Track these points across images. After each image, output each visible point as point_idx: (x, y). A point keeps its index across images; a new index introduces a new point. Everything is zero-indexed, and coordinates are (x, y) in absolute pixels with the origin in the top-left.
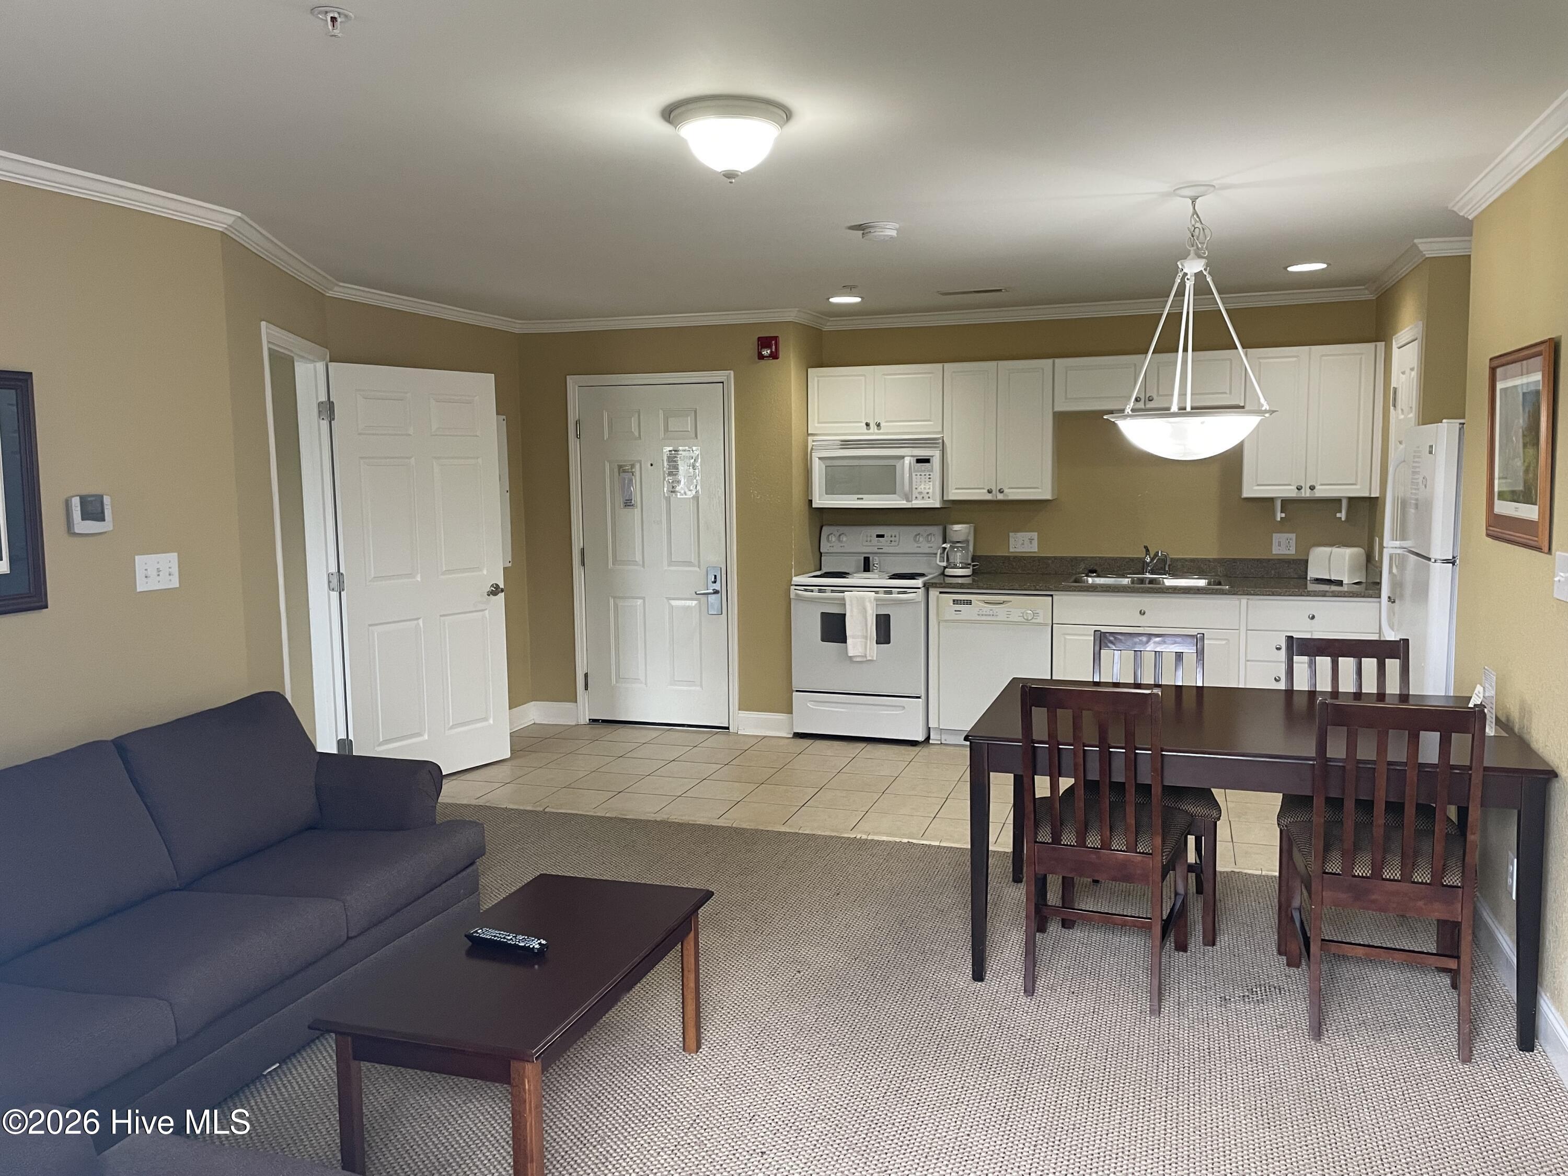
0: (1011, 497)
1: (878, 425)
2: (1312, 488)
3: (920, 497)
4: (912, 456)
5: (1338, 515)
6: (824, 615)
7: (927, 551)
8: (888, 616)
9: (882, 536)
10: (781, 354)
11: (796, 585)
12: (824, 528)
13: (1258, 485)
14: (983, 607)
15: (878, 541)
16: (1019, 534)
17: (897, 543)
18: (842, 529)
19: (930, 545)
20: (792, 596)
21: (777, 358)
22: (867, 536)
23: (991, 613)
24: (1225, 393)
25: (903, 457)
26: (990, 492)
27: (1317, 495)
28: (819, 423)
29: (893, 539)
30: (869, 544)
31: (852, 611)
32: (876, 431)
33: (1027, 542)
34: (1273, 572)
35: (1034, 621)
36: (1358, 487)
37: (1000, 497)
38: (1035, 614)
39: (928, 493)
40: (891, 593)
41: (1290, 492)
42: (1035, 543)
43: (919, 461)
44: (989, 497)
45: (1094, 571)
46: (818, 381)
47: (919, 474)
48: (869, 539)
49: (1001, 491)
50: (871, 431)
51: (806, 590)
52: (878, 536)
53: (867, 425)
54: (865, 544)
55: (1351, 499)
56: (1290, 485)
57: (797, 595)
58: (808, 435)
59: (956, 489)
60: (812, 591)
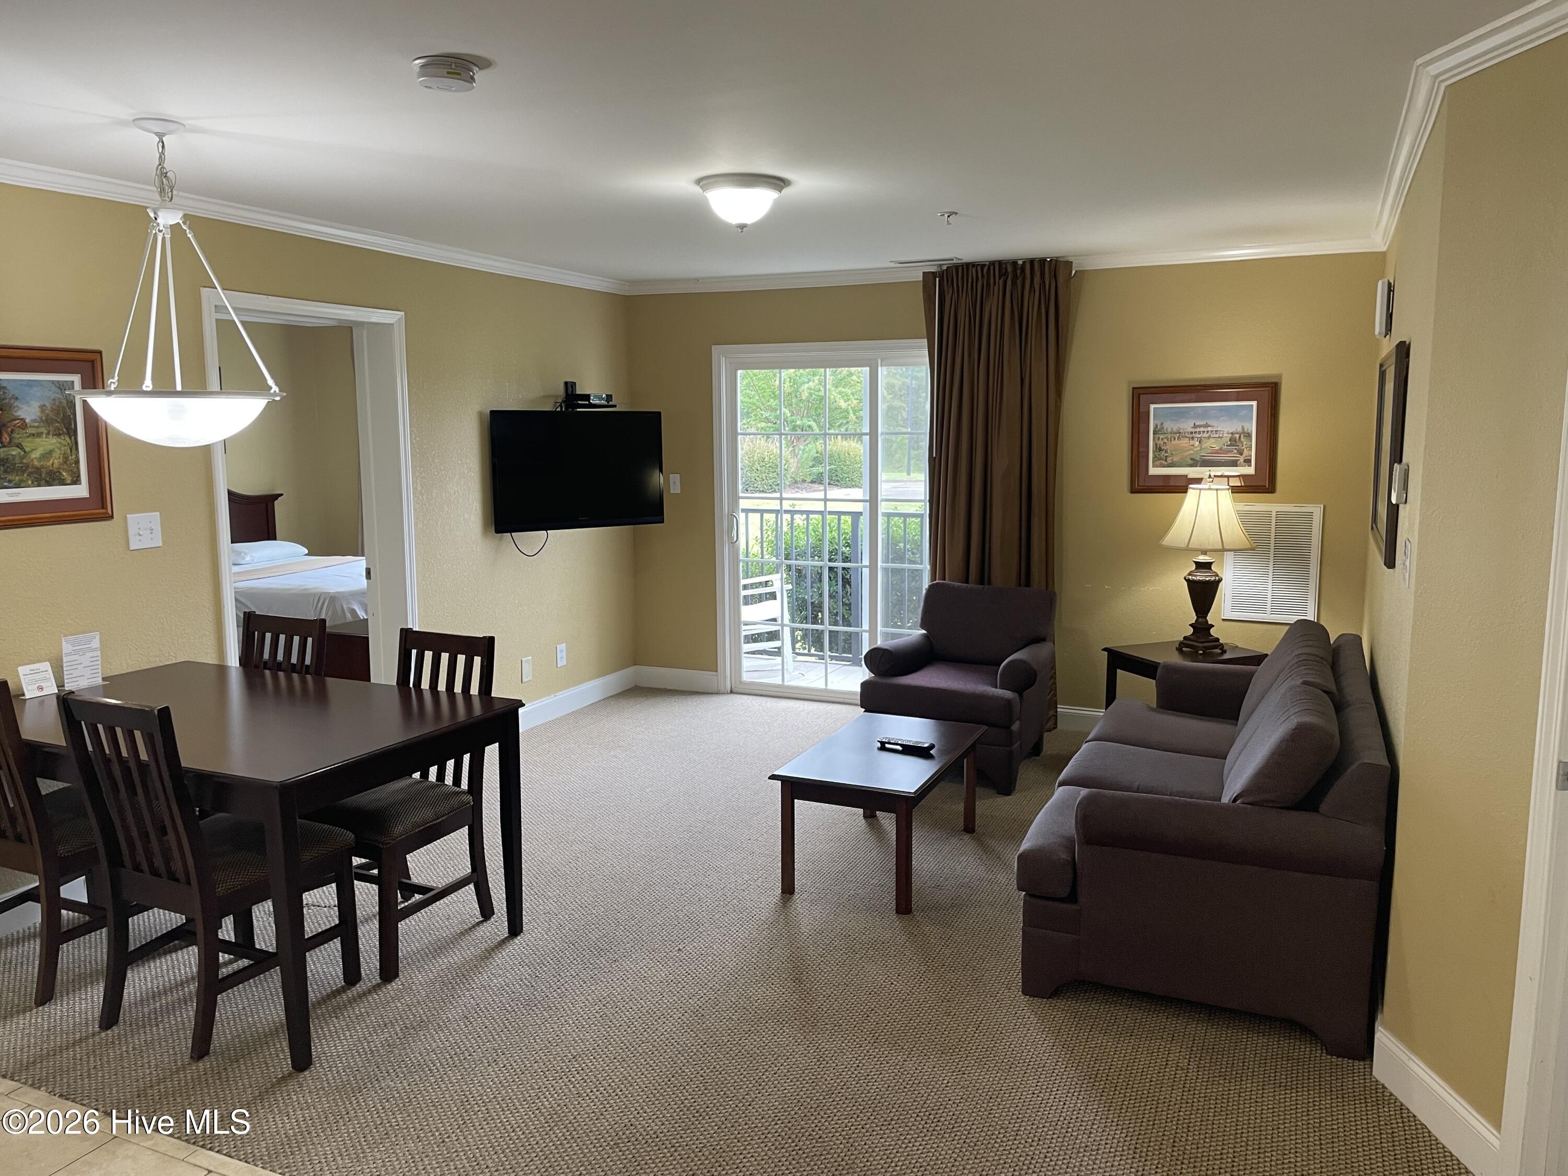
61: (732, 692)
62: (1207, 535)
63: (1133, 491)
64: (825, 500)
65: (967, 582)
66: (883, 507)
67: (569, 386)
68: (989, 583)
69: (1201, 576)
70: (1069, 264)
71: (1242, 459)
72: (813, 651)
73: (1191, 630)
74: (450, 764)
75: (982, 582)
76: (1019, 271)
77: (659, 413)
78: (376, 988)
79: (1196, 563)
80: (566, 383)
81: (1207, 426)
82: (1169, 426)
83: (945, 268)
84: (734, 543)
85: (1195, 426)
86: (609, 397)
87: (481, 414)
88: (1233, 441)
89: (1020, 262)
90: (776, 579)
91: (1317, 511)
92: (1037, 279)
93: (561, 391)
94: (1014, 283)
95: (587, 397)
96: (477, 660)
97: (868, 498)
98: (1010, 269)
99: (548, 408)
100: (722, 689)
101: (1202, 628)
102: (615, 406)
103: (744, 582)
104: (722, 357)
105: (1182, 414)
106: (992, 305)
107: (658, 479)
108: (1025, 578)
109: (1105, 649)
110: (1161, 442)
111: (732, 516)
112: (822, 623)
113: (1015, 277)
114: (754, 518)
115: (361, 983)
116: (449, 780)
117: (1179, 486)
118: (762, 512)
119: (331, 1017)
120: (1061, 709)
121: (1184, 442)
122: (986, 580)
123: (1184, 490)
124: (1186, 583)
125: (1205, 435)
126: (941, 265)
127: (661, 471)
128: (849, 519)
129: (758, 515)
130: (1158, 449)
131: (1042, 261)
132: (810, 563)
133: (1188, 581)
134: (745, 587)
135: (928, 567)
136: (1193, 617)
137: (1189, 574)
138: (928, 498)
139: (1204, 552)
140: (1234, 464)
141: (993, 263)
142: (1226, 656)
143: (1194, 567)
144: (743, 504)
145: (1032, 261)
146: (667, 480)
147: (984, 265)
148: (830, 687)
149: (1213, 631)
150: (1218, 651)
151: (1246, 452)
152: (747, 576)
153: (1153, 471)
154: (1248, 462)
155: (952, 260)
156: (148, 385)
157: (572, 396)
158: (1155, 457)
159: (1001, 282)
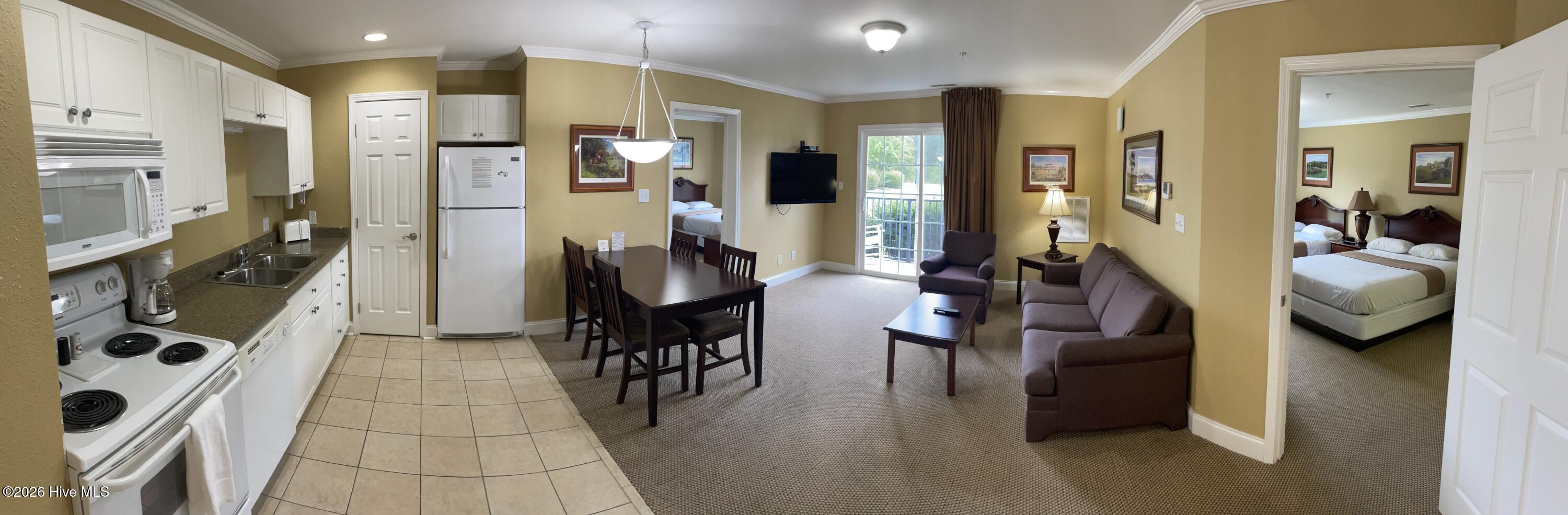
0: (207, 214)
2: (305, 186)
3: (156, 229)
4: (142, 168)
5: (302, 201)
7: (113, 301)
13: (293, 186)
19: (114, 293)
24: (282, 118)
25: (132, 170)
26: (195, 210)
32: (81, 125)
36: (311, 183)
37: (201, 215)
39: (161, 221)
41: (299, 189)
43: (150, 175)
44: (194, 216)
45: (222, 273)
47: (152, 195)
49: (203, 208)
50: (76, 124)
53: (71, 112)
55: (308, 191)
56: (299, 184)
59: (172, 211)
61: (860, 274)
62: (1057, 210)
63: (1024, 191)
64: (883, 193)
65: (960, 230)
66: (925, 198)
67: (802, 143)
68: (969, 231)
69: (1053, 226)
70: (1000, 91)
71: (1063, 178)
72: (890, 256)
73: (1050, 248)
74: (735, 308)
75: (966, 231)
76: (980, 93)
77: (836, 155)
78: (694, 396)
79: (1051, 221)
80: (801, 142)
81: (1050, 165)
82: (1037, 164)
83: (950, 89)
84: (863, 212)
85: (1046, 165)
86: (817, 148)
87: (768, 154)
88: (1060, 172)
89: (981, 89)
90: (878, 226)
91: (1088, 199)
92: (988, 97)
93: (799, 145)
94: (978, 98)
95: (808, 147)
96: (749, 262)
97: (918, 193)
98: (977, 91)
99: (794, 151)
100: (856, 272)
101: (1053, 247)
102: (819, 151)
103: (867, 227)
104: (862, 130)
105: (1042, 159)
106: (969, 108)
107: (834, 184)
108: (983, 229)
109: (1017, 258)
110: (1034, 171)
111: (863, 200)
112: (898, 247)
113: (979, 95)
114: (870, 201)
115: (688, 392)
116: (735, 312)
117: (1042, 190)
118: (873, 198)
119: (672, 404)
120: (996, 282)
121: (1042, 171)
122: (967, 230)
123: (1046, 191)
124: (1048, 229)
125: (1050, 168)
126: (948, 88)
127: (836, 180)
128: (906, 202)
129: (872, 200)
130: (1033, 174)
131: (990, 89)
132: (891, 221)
133: (1049, 229)
134: (868, 230)
135: (944, 224)
136: (1050, 243)
137: (1049, 225)
138: (943, 193)
139: (1054, 217)
140: (1060, 180)
141: (969, 88)
142: (1063, 258)
143: (1050, 222)
144: (868, 195)
145: (985, 89)
146: (838, 184)
147: (965, 89)
148: (899, 274)
149: (1058, 248)
150: (1060, 256)
151: (1064, 176)
152: (868, 225)
153: (1031, 183)
154: (1065, 179)
155: (954, 85)
156: (638, 137)
157: (803, 147)
158: (1032, 177)
159: (973, 97)
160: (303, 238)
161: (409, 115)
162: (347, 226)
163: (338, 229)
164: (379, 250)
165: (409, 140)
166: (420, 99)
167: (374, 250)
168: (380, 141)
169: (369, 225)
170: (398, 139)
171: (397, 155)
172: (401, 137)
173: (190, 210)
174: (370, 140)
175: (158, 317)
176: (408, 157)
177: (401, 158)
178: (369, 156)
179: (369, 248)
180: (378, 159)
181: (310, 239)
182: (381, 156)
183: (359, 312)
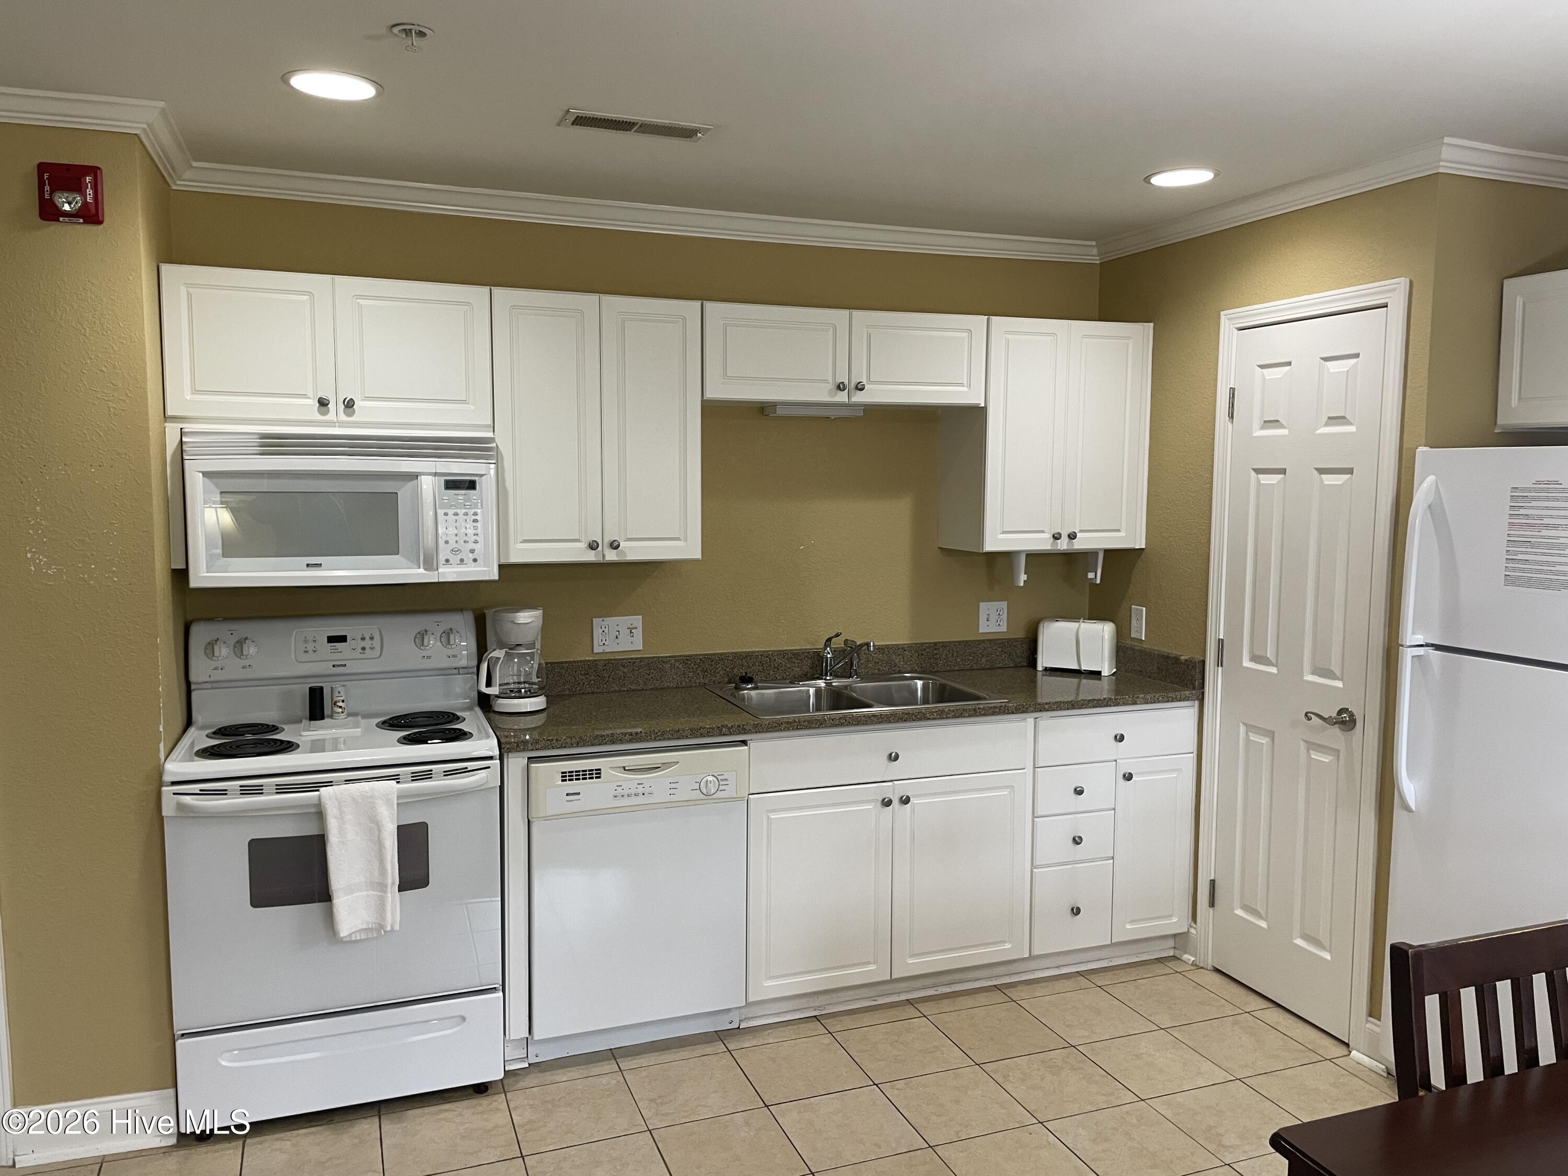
0: (631, 557)
1: (349, 405)
2: (1072, 536)
3: (455, 559)
4: (436, 474)
5: (1091, 575)
6: (256, 846)
7: (446, 663)
8: (423, 827)
9: (343, 639)
10: (109, 211)
11: (174, 783)
12: (195, 630)
13: (1004, 532)
14: (626, 780)
15: (336, 651)
16: (609, 620)
17: (377, 653)
18: (241, 629)
19: (450, 652)
20: (168, 809)
21: (99, 222)
22: (306, 641)
23: (640, 790)
24: (962, 385)
25: (414, 476)
26: (593, 546)
27: (1076, 547)
28: (195, 391)
29: (367, 644)
30: (311, 656)
31: (342, 830)
32: (343, 417)
33: (625, 632)
34: (984, 660)
35: (720, 794)
36: (1122, 534)
37: (611, 556)
38: (721, 781)
39: (472, 551)
40: (427, 776)
41: (1042, 543)
42: (638, 633)
43: (452, 485)
44: (591, 557)
45: (750, 680)
46: (190, 296)
47: (451, 512)
48: (310, 649)
49: (614, 546)
50: (331, 416)
51: (203, 793)
52: (331, 639)
53: (323, 403)
54: (305, 657)
55: (1107, 551)
56: (1043, 532)
57: (181, 807)
58: (166, 418)
59: (525, 541)
60: (223, 793)
160: (1084, 667)
161: (1357, 356)
162: (1198, 657)
163: (1176, 659)
164: (1264, 740)
165: (1352, 429)
166: (1385, 306)
167: (1254, 737)
168: (1284, 432)
169: (1247, 663)
170: (1326, 425)
171: (1322, 471)
172: (1334, 420)
173: (583, 545)
174: (1262, 428)
175: (501, 701)
176: (1346, 477)
177: (1329, 479)
178: (1258, 471)
179: (1242, 729)
180: (1274, 479)
181: (1105, 673)
182: (1283, 471)
183: (1212, 904)
